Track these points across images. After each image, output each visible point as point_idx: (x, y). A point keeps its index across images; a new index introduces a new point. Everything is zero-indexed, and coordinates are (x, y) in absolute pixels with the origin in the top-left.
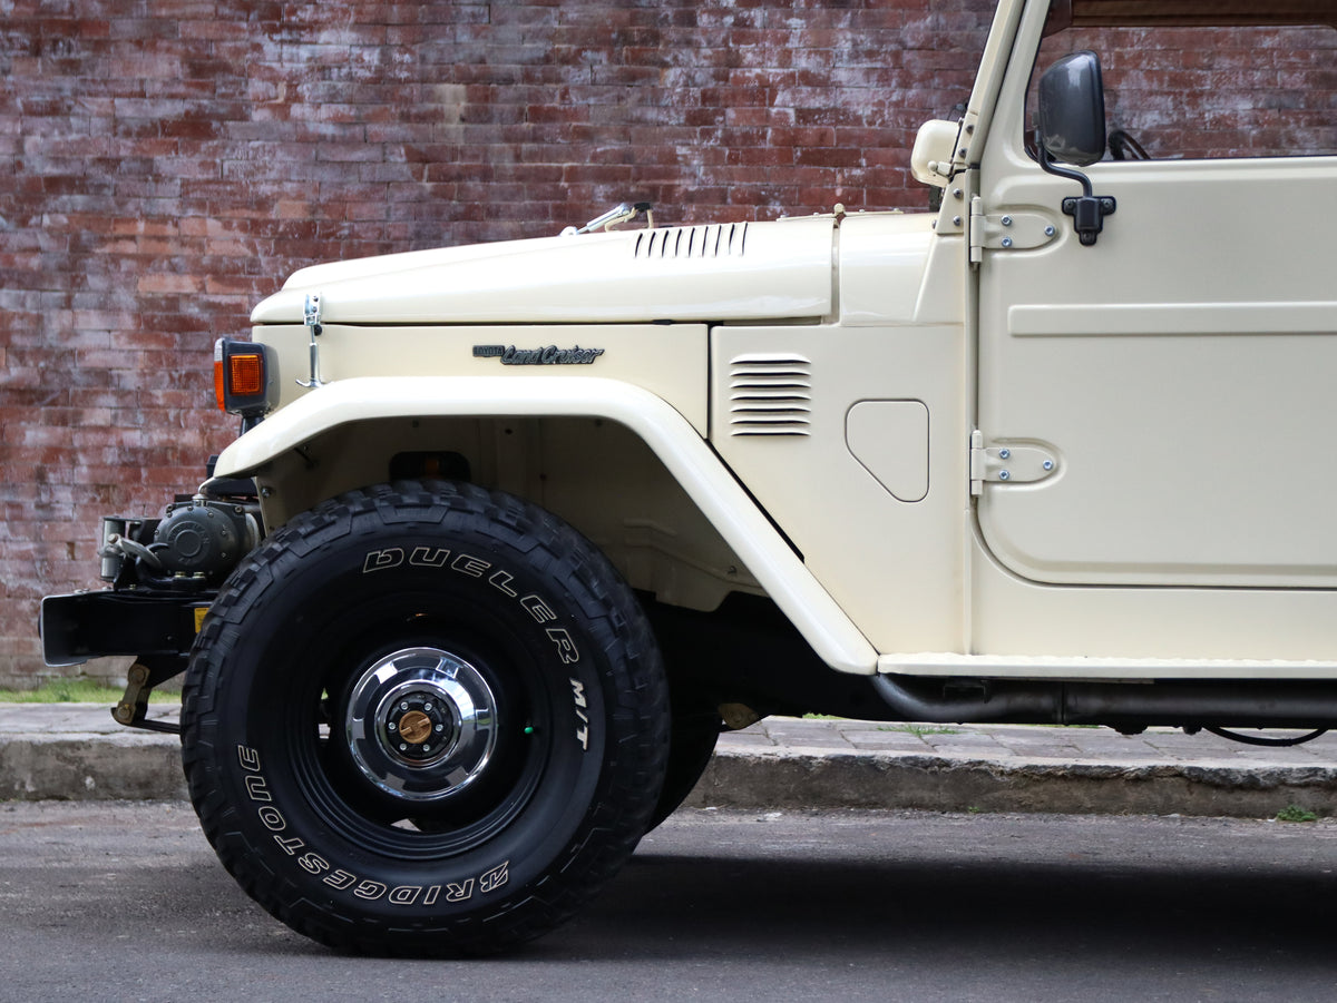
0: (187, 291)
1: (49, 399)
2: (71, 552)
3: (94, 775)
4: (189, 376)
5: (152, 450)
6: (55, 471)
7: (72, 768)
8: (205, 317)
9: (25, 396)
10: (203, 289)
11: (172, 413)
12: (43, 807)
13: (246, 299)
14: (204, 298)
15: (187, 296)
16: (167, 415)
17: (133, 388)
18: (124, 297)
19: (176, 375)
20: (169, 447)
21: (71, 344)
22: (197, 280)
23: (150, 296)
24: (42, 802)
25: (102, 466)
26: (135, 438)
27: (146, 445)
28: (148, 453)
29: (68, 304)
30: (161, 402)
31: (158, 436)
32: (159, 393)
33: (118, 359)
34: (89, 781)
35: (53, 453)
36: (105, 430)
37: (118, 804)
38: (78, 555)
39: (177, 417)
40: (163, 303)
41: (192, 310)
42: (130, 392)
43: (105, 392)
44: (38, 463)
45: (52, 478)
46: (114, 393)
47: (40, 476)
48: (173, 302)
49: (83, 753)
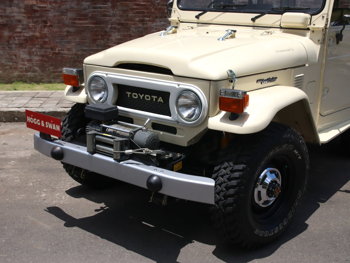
0: (34, 4)
1: (8, 26)
2: (16, 57)
3: (17, 117)
4: (36, 21)
5: (30, 36)
6: (11, 40)
7: (12, 116)
8: (39, 9)
9: (3, 26)
10: (38, 3)
11: (33, 29)
12: (7, 125)
13: (46, 5)
14: (38, 5)
15: (34, 5)
16: (32, 29)
17: (25, 24)
18: (22, 5)
19: (34, 21)
20: (34, 36)
21: (12, 15)
22: (36, 1)
23: (27, 5)
24: (7, 123)
25: (20, 40)
26: (27, 35)
27: (29, 36)
28: (29, 37)
29: (10, 6)
30: (31, 27)
31: (31, 34)
32: (30, 25)
33: (22, 18)
34: (16, 118)
35: (10, 37)
36: (20, 33)
37: (22, 124)
38: (17, 57)
39: (35, 30)
40: (30, 6)
41: (36, 8)
42: (24, 25)
43: (20, 25)
44: (7, 39)
45: (11, 42)
46: (22, 25)
47: (8, 42)
48: (32, 6)
49: (14, 113)
